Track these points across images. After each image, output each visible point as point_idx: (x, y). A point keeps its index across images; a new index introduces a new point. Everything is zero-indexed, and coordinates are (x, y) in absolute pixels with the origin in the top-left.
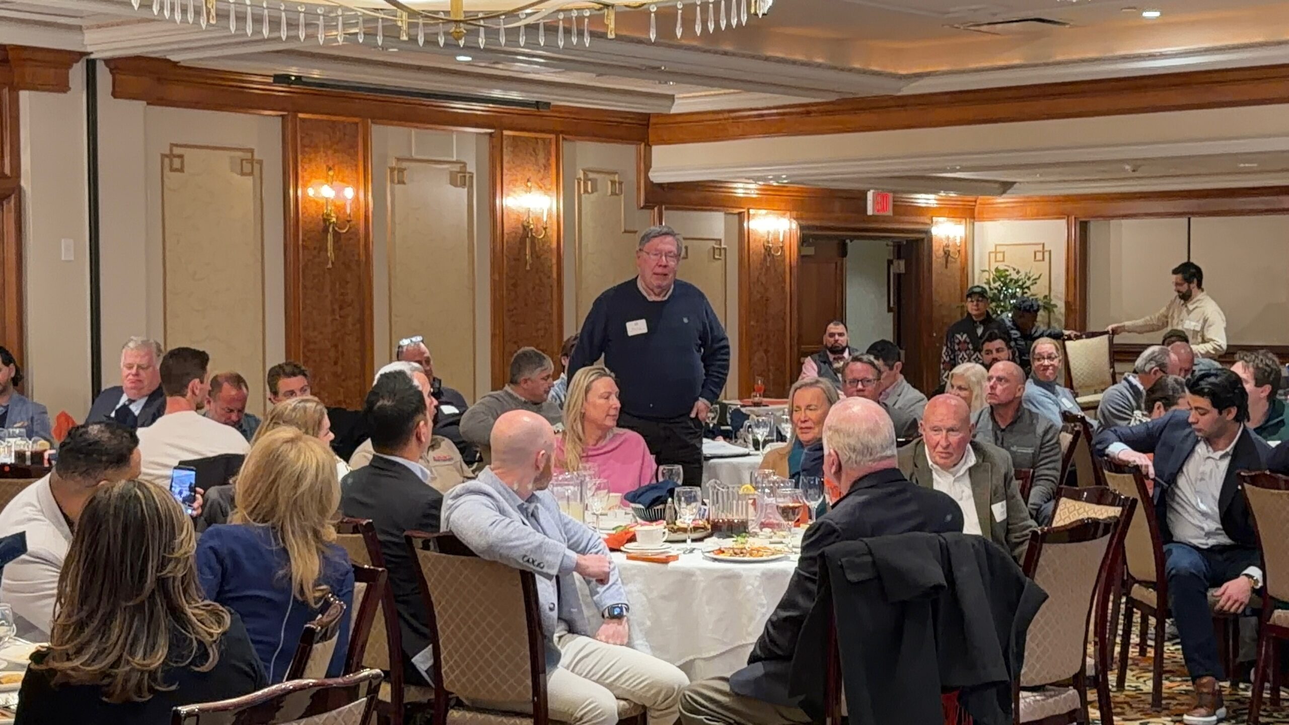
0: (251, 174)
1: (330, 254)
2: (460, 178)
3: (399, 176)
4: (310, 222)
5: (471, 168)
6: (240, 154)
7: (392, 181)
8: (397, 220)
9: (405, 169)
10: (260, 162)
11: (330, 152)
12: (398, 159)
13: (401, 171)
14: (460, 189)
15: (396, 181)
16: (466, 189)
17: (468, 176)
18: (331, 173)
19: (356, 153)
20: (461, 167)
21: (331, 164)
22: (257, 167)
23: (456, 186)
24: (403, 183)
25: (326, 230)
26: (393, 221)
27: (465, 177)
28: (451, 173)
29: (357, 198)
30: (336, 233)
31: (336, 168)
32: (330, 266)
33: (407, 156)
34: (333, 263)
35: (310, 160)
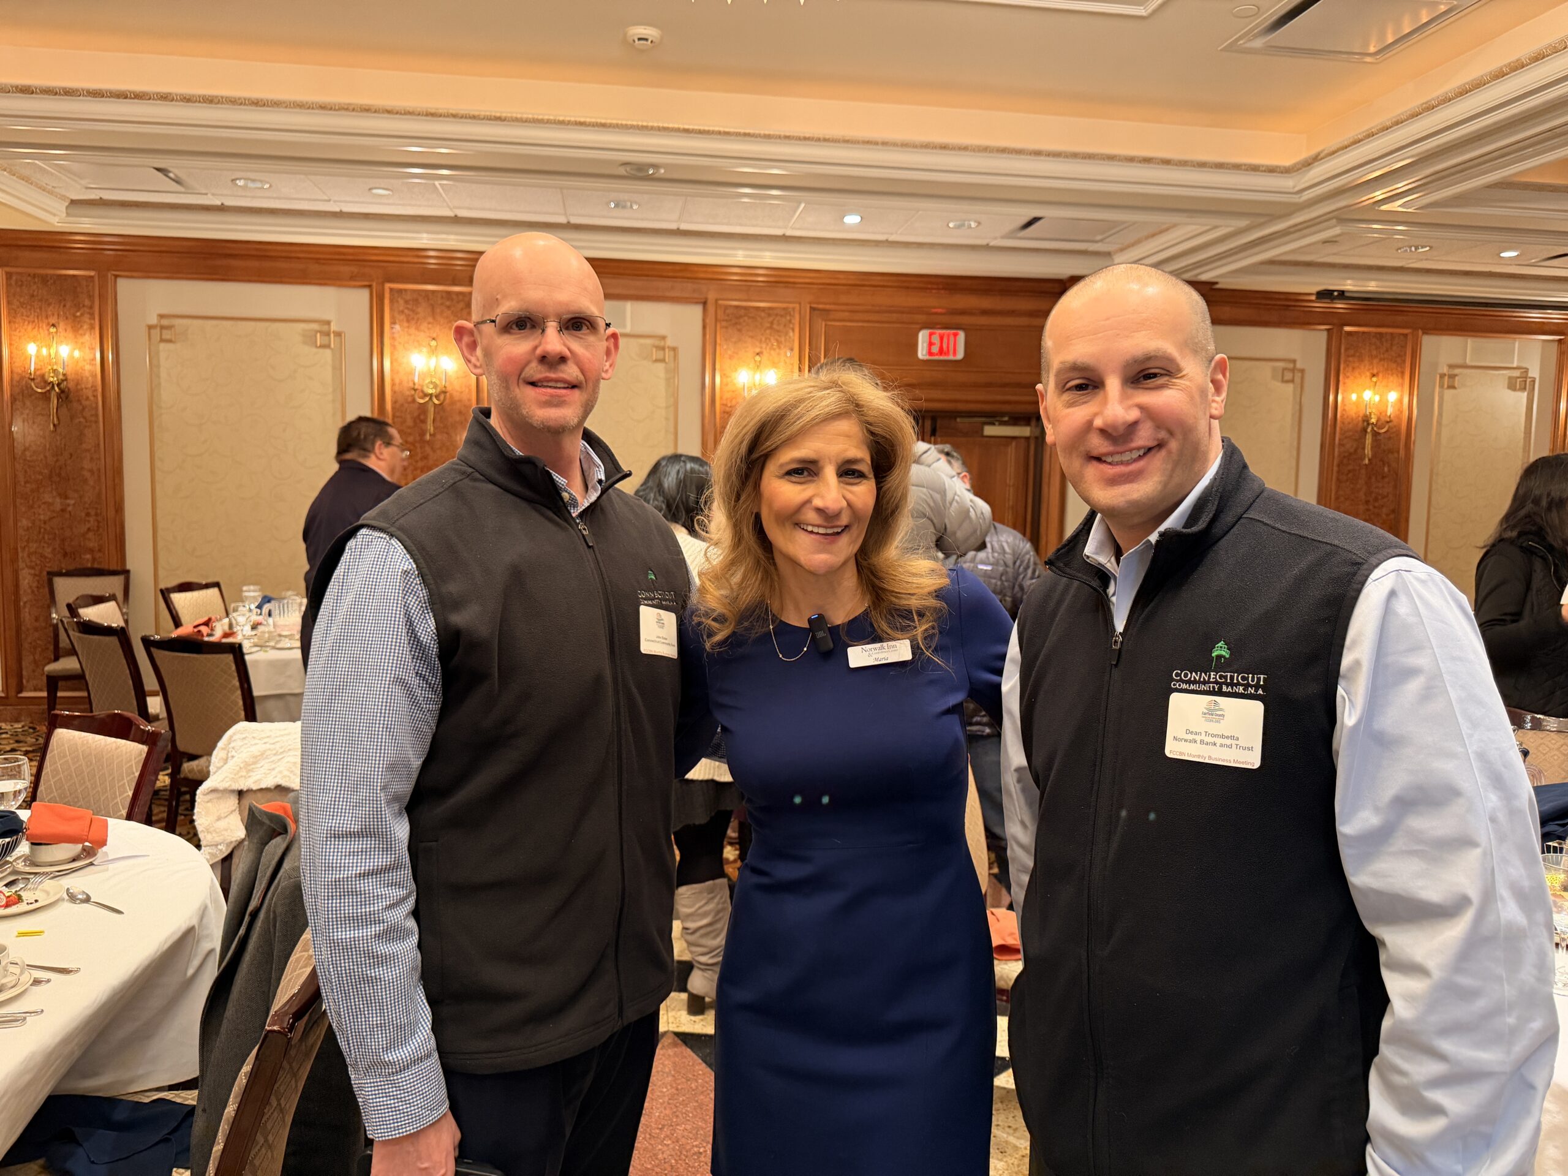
0: (1292, 381)
1: (1368, 451)
2: (1521, 382)
3: (1450, 381)
4: (1349, 423)
5: (1534, 373)
6: (1281, 364)
7: (1441, 386)
8: (1445, 421)
9: (1456, 375)
10: (1302, 371)
11: (1375, 361)
12: (1451, 366)
13: (1452, 377)
14: (1519, 394)
15: (1446, 386)
16: (1526, 394)
17: (1528, 380)
18: (1374, 379)
19: (1404, 361)
20: (1522, 373)
21: (1375, 371)
22: (1298, 375)
23: (1514, 390)
24: (1454, 387)
25: (1365, 431)
26: (1439, 423)
27: (1526, 381)
28: (1510, 378)
29: (1400, 401)
30: (1375, 434)
31: (1381, 375)
32: (1367, 461)
33: (1459, 361)
34: (1369, 460)
35: (1354, 368)
